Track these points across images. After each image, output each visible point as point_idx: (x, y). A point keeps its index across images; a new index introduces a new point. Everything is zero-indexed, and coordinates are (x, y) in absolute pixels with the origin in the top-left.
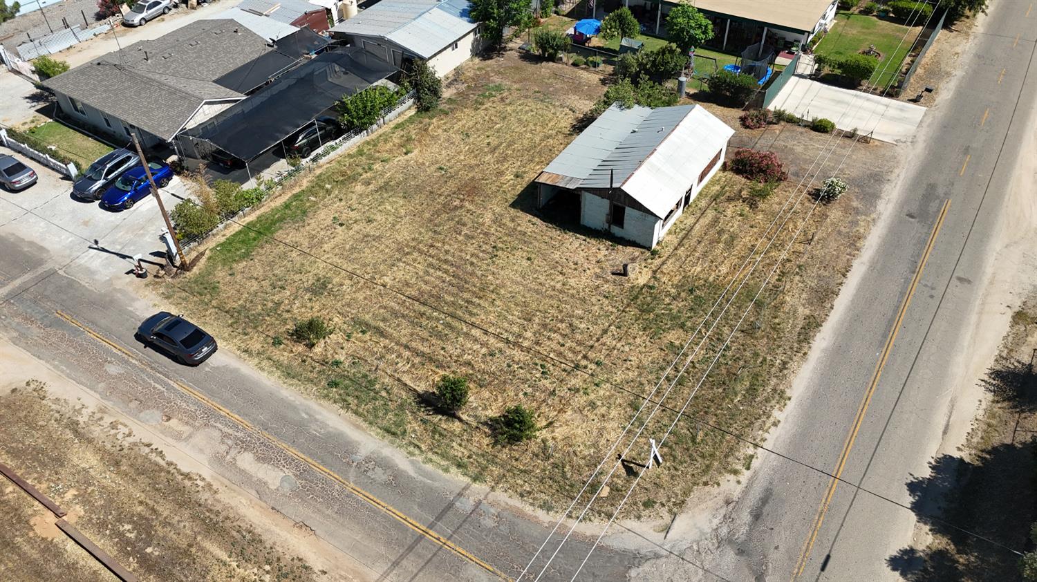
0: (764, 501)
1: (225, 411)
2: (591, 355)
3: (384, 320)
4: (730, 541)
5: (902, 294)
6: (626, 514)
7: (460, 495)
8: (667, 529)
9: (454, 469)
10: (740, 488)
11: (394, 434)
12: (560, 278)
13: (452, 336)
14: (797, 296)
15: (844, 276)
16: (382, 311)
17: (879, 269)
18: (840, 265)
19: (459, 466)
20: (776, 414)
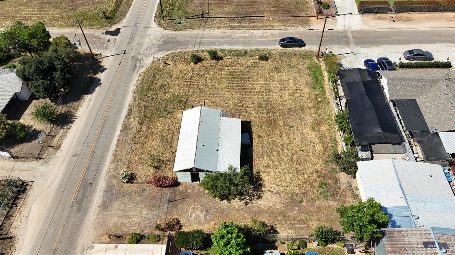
0: (134, 69)
1: (262, 39)
2: (189, 83)
3: (251, 70)
4: (140, 60)
5: (98, 140)
6: (163, 57)
7: (199, 47)
8: (154, 58)
9: (204, 50)
10: (140, 70)
11: (222, 50)
12: (212, 101)
13: (228, 73)
14: (134, 125)
15: (119, 140)
16: (253, 72)
17: (106, 148)
18: (120, 143)
19: (203, 51)
20: (135, 87)
